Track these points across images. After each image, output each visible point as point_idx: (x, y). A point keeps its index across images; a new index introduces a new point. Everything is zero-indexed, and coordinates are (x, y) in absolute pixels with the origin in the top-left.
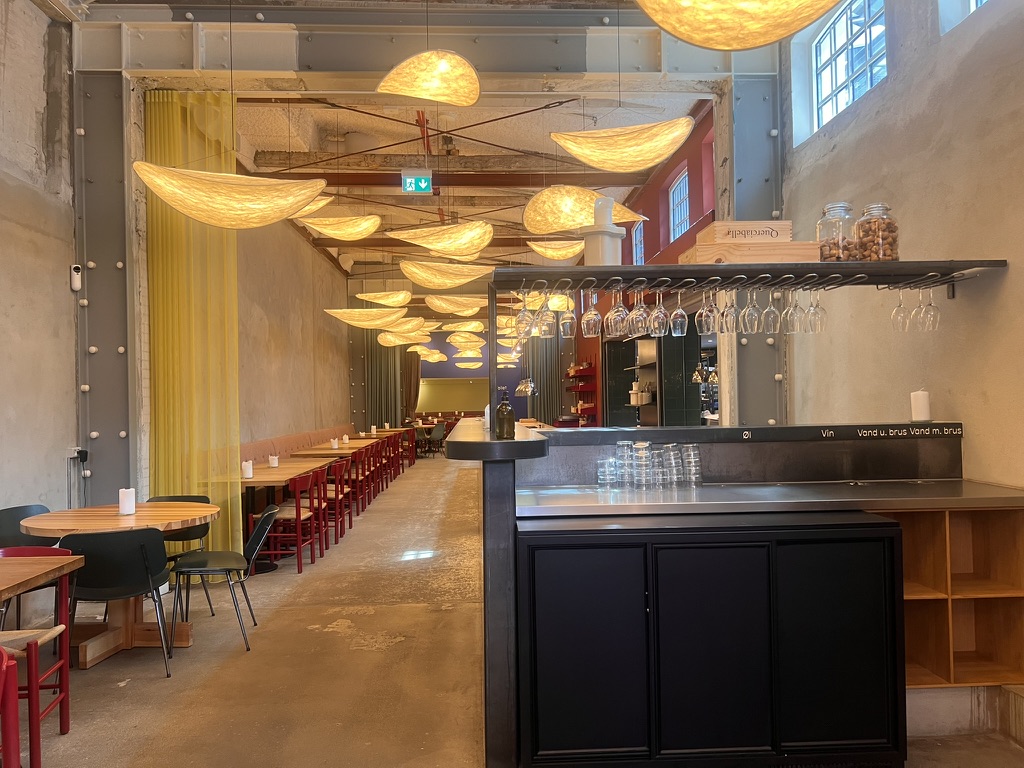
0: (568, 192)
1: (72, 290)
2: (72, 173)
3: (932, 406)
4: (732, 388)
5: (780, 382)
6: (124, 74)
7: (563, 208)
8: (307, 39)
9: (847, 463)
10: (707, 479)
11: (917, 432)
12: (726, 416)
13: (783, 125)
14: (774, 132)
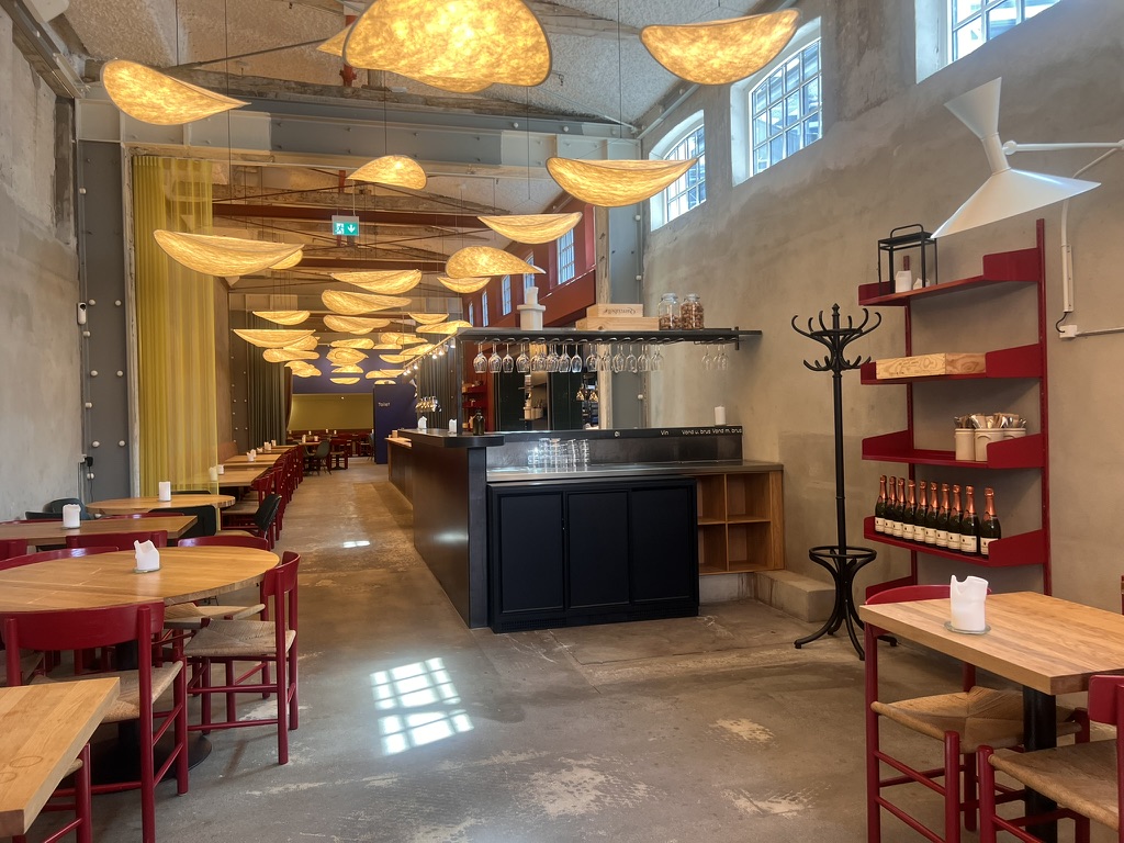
0: (485, 251)
1: (78, 324)
2: (76, 226)
3: (727, 417)
4: (608, 405)
5: (641, 400)
6: (123, 145)
7: (480, 262)
8: (279, 124)
9: (676, 451)
10: (593, 462)
11: (717, 431)
12: (605, 423)
13: (644, 213)
14: (638, 217)
